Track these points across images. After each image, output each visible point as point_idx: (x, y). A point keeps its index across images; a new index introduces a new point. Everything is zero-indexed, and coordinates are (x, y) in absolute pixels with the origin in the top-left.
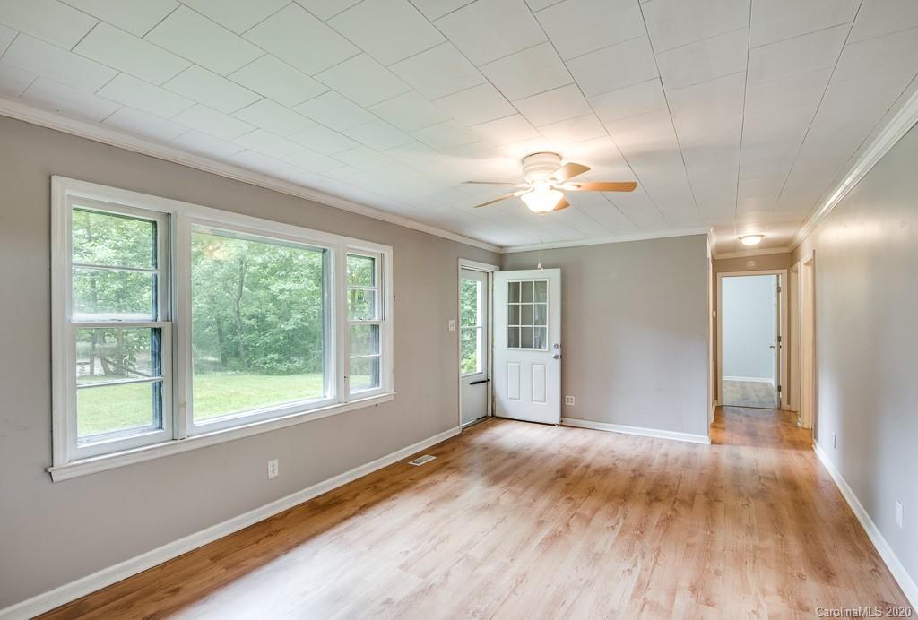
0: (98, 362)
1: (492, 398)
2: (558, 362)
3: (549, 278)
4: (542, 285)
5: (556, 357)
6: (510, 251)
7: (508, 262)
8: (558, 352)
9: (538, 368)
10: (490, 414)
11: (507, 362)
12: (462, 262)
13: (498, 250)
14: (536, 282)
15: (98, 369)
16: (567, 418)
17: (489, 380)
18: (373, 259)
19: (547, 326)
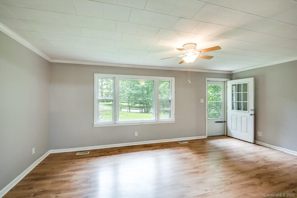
0: (143, 109)
1: (226, 129)
2: (252, 117)
3: (248, 82)
4: (245, 85)
5: (251, 115)
6: (234, 72)
7: (234, 77)
8: (253, 112)
9: (244, 119)
10: (226, 134)
11: (232, 116)
12: (207, 79)
13: (230, 73)
14: (243, 84)
15: (143, 111)
16: (256, 141)
17: (225, 122)
18: (170, 82)
19: (248, 102)
